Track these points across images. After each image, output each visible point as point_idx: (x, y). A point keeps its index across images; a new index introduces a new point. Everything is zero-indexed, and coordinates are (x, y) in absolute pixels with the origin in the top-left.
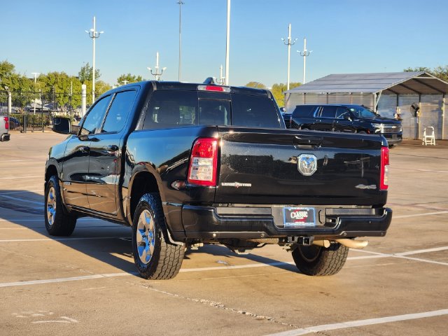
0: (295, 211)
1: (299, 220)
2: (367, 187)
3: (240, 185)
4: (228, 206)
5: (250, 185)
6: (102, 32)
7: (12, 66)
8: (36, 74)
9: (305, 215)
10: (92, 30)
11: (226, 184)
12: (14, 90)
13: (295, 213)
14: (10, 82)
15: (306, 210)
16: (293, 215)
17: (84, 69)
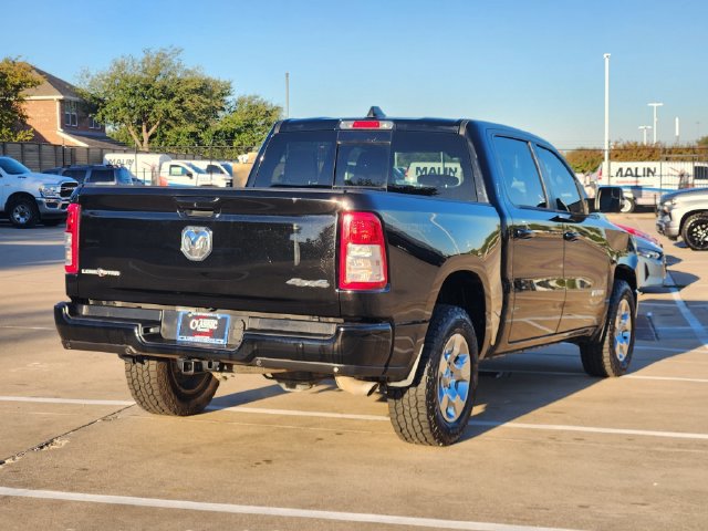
0: (197, 318)
1: (201, 334)
3: (105, 272)
9: (211, 325)
11: (88, 272)
13: (197, 322)
15: (215, 318)
16: (194, 324)
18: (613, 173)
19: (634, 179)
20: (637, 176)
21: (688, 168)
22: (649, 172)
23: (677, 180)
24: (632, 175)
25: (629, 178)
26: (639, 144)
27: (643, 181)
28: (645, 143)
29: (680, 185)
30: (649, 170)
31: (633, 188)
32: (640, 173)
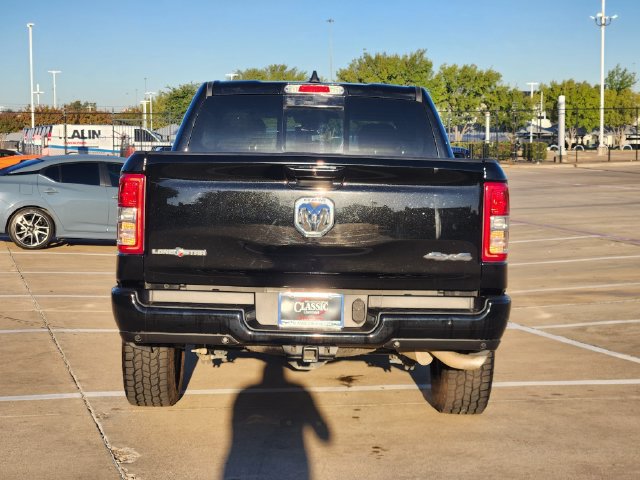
1: (310, 316)
2: (446, 257)
4: (179, 290)
5: (202, 253)
6: (614, 17)
7: (498, 76)
8: (532, 84)
10: (599, 15)
11: (161, 252)
12: (501, 108)
13: (302, 304)
14: (495, 98)
17: (613, 72)
18: (70, 134)
19: (81, 140)
20: (83, 138)
21: (130, 131)
22: (94, 134)
23: (118, 142)
24: (78, 137)
25: (76, 140)
26: (50, 108)
27: (89, 143)
28: (55, 107)
29: (122, 146)
30: (94, 132)
31: (80, 148)
32: (86, 135)
